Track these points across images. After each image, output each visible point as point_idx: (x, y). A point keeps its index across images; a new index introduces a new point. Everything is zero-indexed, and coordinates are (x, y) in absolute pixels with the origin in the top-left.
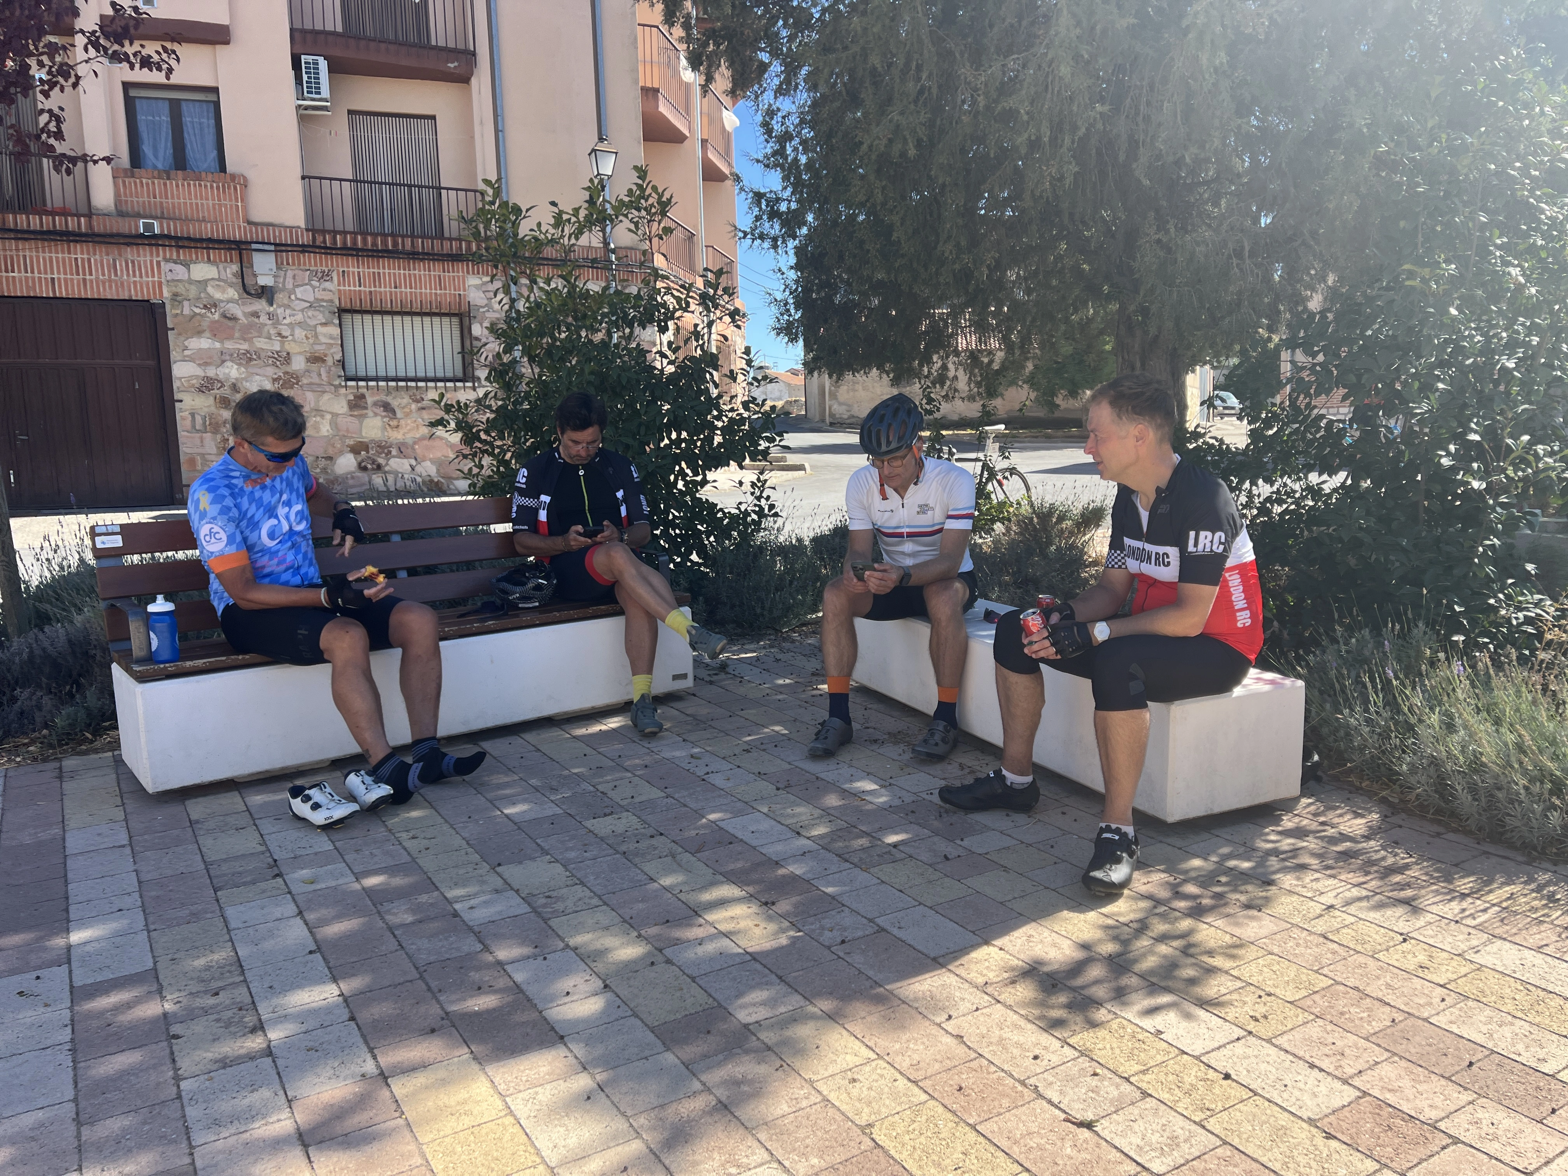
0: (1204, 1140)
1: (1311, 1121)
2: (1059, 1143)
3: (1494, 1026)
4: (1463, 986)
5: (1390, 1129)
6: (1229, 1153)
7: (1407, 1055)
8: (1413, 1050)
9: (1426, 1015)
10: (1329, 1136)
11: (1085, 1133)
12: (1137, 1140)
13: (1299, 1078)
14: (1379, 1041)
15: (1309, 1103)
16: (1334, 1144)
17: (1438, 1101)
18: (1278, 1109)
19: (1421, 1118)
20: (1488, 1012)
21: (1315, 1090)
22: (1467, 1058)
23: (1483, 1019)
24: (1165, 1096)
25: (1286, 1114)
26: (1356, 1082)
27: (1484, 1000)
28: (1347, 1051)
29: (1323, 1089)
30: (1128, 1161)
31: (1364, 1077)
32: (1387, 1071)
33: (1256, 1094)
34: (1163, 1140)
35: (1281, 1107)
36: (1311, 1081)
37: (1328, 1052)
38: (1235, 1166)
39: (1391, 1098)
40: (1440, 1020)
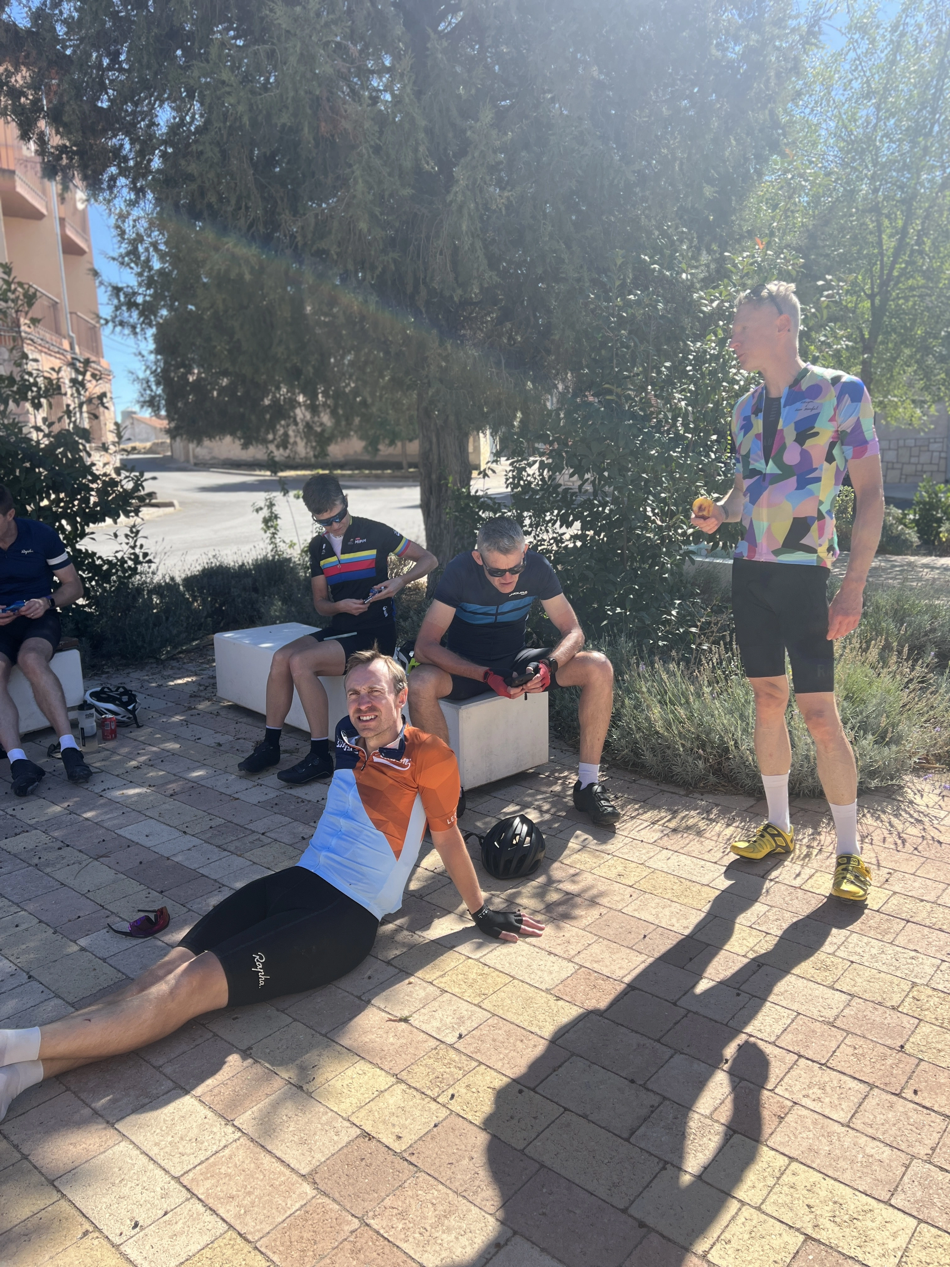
0: (481, 1015)
1: (548, 991)
2: (385, 1036)
3: (660, 909)
4: (644, 885)
5: (595, 987)
6: (496, 1021)
7: (608, 937)
8: (611, 933)
9: (620, 908)
10: (559, 998)
11: (403, 1025)
12: (436, 1024)
13: (542, 962)
14: (591, 930)
15: (547, 979)
16: (561, 1003)
17: (624, 964)
18: (527, 986)
19: (614, 977)
20: (657, 900)
21: (552, 969)
22: (643, 932)
23: (653, 905)
24: (456, 990)
25: (533, 989)
26: (576, 960)
27: (655, 892)
28: (572, 940)
29: (556, 968)
30: (431, 1039)
31: (581, 955)
32: (596, 949)
33: (514, 978)
34: (454, 1021)
35: (530, 984)
36: (549, 964)
37: (559, 942)
38: (500, 1029)
39: (596, 966)
40: (628, 910)
